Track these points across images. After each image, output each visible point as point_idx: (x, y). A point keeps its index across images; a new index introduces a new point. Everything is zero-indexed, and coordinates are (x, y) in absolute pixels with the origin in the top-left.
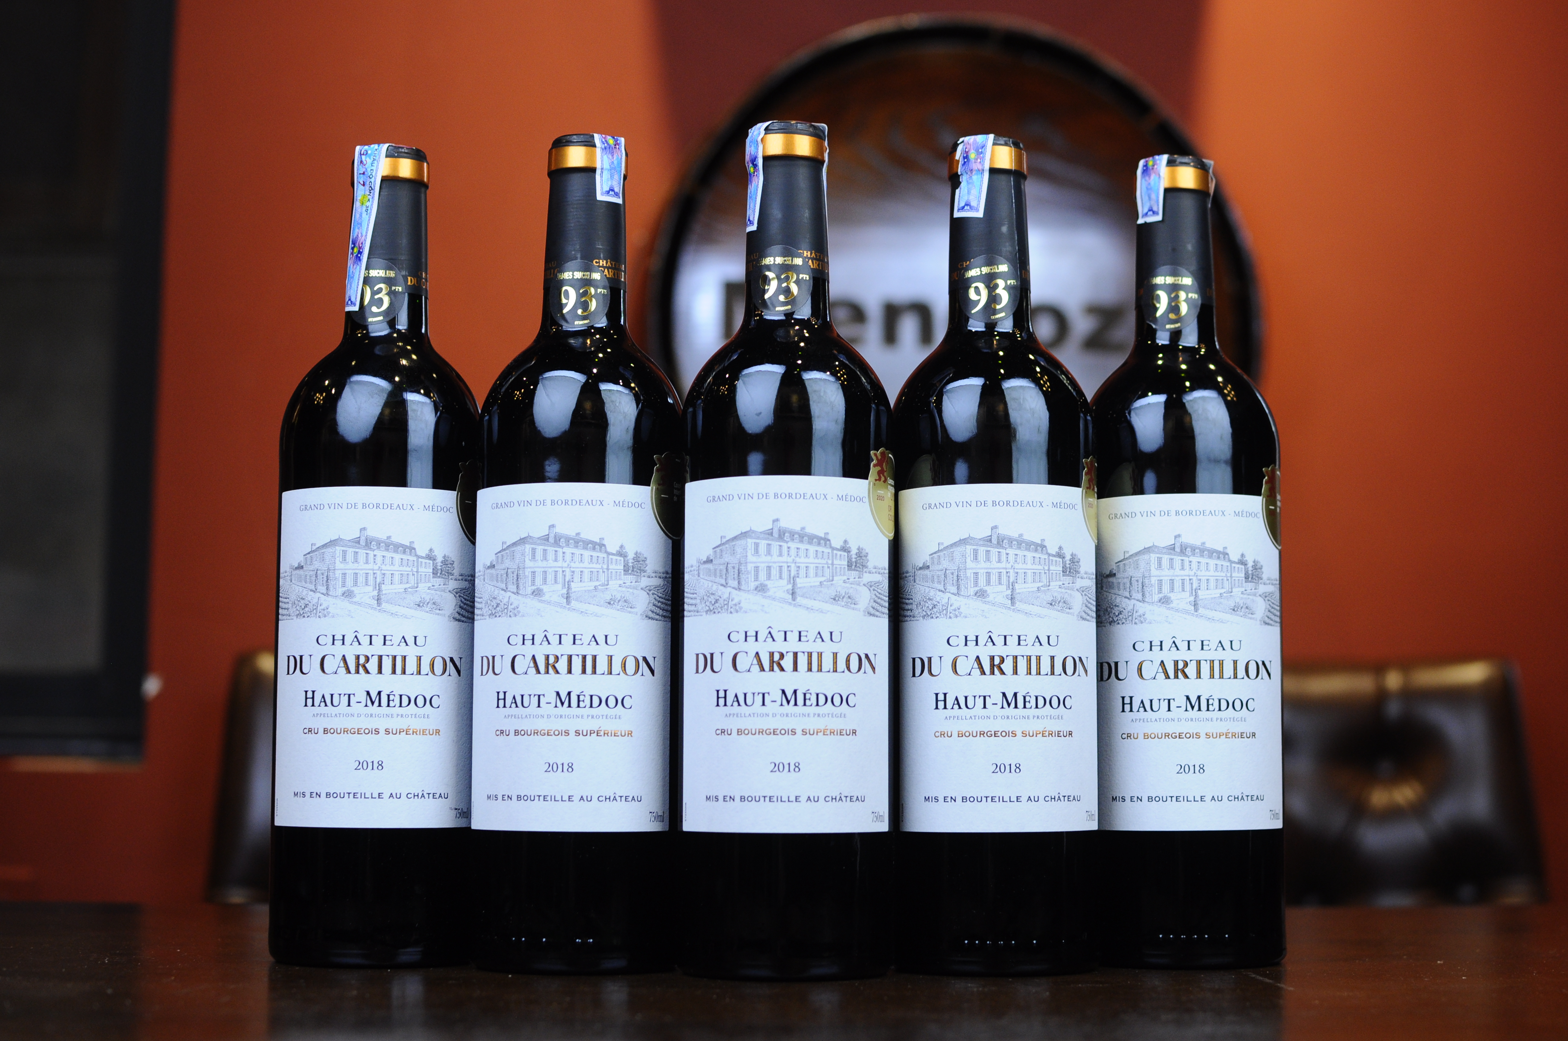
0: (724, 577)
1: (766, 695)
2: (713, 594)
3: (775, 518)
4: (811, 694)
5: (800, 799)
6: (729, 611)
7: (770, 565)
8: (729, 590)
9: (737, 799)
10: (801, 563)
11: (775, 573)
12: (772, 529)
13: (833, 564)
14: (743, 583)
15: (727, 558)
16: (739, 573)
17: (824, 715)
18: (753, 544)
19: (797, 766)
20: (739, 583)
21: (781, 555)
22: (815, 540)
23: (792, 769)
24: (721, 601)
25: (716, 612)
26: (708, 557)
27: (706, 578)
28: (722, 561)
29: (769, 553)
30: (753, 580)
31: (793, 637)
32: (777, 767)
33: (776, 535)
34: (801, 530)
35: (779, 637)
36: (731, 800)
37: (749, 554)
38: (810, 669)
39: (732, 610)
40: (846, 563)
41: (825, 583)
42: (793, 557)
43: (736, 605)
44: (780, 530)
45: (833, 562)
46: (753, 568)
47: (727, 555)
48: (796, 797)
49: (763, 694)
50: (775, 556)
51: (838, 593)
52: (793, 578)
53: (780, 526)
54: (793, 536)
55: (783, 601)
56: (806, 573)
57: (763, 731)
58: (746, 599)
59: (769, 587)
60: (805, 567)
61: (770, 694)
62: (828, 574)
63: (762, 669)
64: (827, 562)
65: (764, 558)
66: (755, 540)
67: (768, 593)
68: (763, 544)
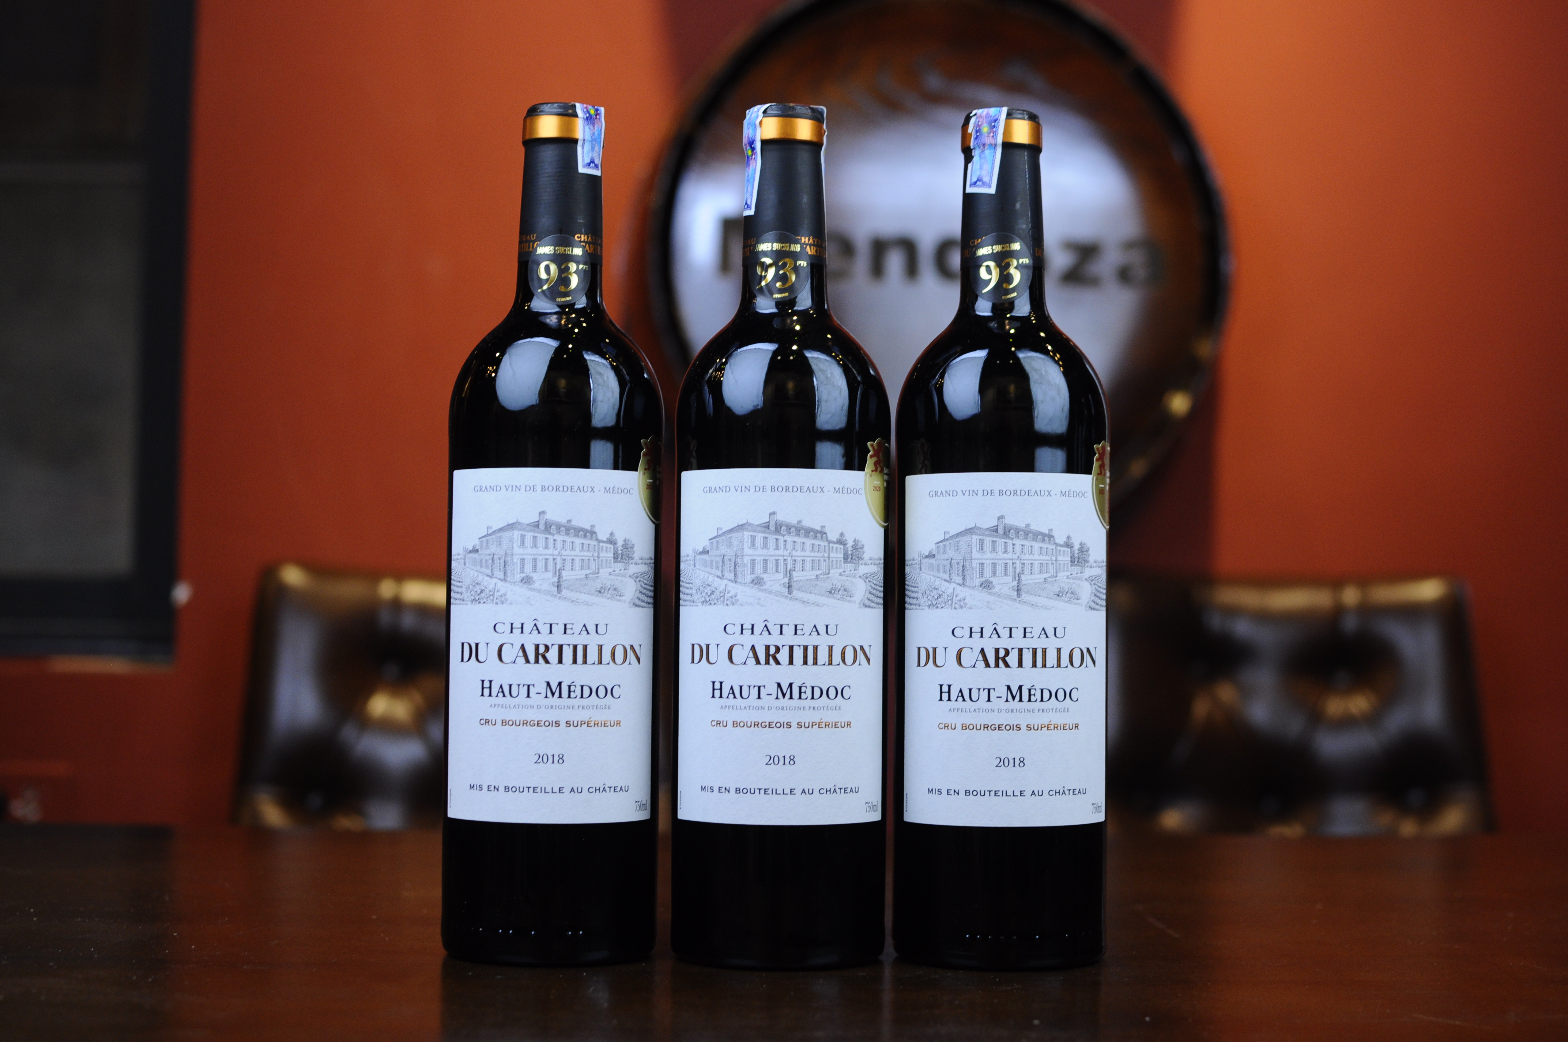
0: (720, 568)
1: (762, 688)
2: (709, 585)
3: (772, 511)
4: (806, 687)
5: (795, 792)
6: (725, 604)
7: (767, 558)
8: (725, 582)
10: (798, 556)
11: (771, 566)
12: (769, 522)
13: (829, 557)
14: (739, 575)
15: (723, 549)
16: (735, 565)
17: (819, 708)
18: (750, 537)
19: (792, 759)
20: (735, 575)
21: (777, 548)
22: (811, 533)
23: (787, 762)
24: (718, 593)
25: (712, 603)
26: (704, 548)
27: (702, 569)
28: (718, 553)
29: (765, 546)
30: (749, 572)
31: (789, 630)
32: (772, 760)
33: (772, 528)
34: (798, 524)
35: (775, 630)
36: (727, 791)
37: (745, 547)
38: (805, 662)
39: (728, 602)
40: (842, 556)
41: (821, 576)
42: (789, 550)
43: (732, 597)
44: (776, 524)
45: (829, 555)
46: (749, 561)
47: (723, 547)
48: (791, 790)
49: (759, 687)
50: (771, 549)
51: (834, 586)
52: (790, 572)
53: (777, 519)
54: (790, 529)
55: (779, 594)
56: (803, 567)
57: (758, 724)
58: (742, 592)
59: (765, 580)
60: (801, 561)
61: (766, 687)
62: (825, 568)
63: (758, 662)
64: (823, 555)
65: (760, 551)
66: (751, 533)
67: (765, 587)
68: (760, 537)
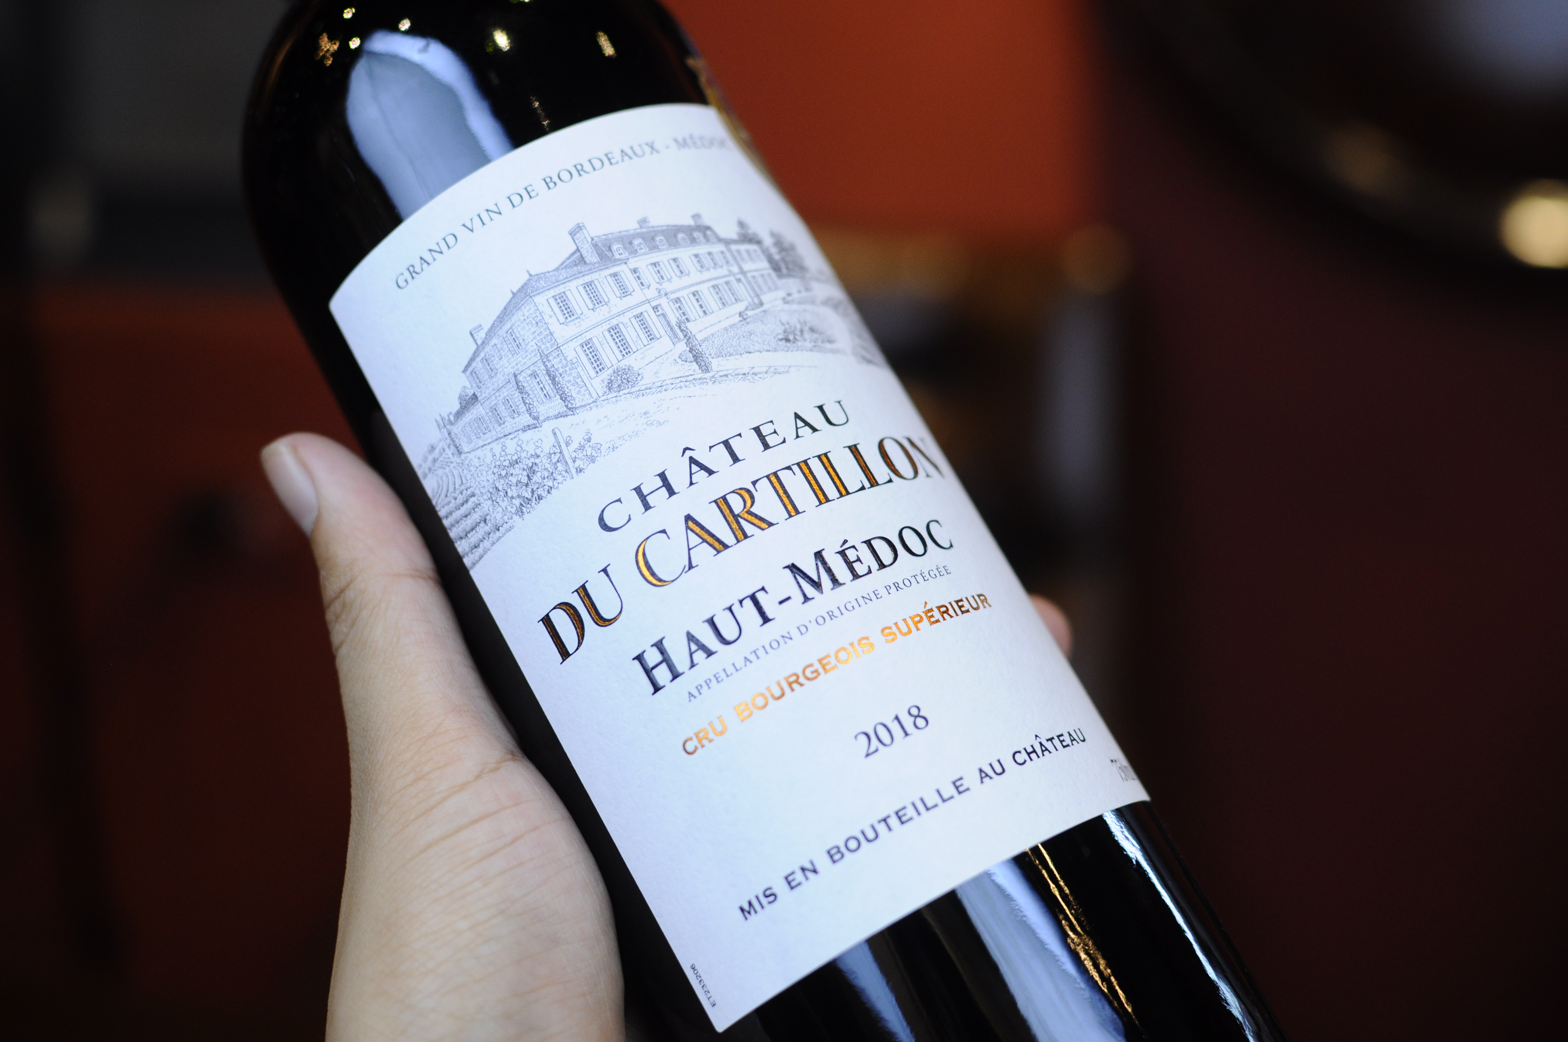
0: (522, 408)
1: (760, 596)
2: (514, 463)
3: (572, 225)
4: (854, 547)
5: (966, 783)
6: (573, 471)
7: (614, 322)
8: (547, 427)
9: (823, 863)
10: (679, 290)
11: (634, 334)
12: (578, 250)
13: (742, 272)
14: (573, 391)
15: (506, 365)
16: (553, 379)
17: (908, 583)
18: (552, 301)
19: (917, 715)
20: (564, 398)
21: (625, 292)
22: (680, 236)
23: (909, 727)
24: (544, 462)
25: (544, 494)
26: (460, 398)
27: (481, 443)
28: (500, 379)
29: (597, 301)
30: (592, 373)
31: (748, 446)
32: (875, 739)
33: (591, 257)
34: (641, 227)
35: (718, 459)
36: (809, 874)
37: (555, 327)
38: (823, 498)
39: (578, 463)
40: (764, 264)
41: (750, 313)
42: (654, 286)
43: (582, 448)
44: (595, 246)
45: (741, 268)
46: (579, 349)
47: (505, 360)
48: (954, 783)
49: (753, 598)
50: (614, 300)
51: (787, 326)
52: (680, 327)
53: (592, 236)
54: (631, 243)
55: (686, 380)
56: (701, 306)
57: (798, 677)
58: (599, 421)
59: (636, 369)
60: (691, 296)
61: (766, 588)
62: (746, 294)
63: (720, 546)
64: (730, 271)
65: (592, 318)
66: (552, 292)
67: (641, 383)
68: (574, 290)
